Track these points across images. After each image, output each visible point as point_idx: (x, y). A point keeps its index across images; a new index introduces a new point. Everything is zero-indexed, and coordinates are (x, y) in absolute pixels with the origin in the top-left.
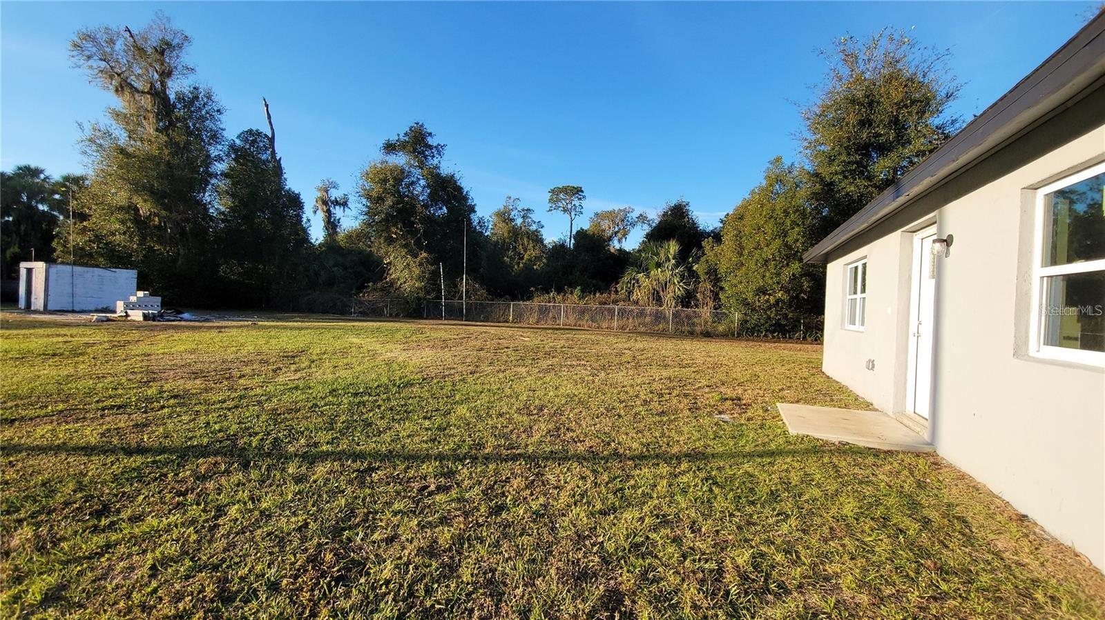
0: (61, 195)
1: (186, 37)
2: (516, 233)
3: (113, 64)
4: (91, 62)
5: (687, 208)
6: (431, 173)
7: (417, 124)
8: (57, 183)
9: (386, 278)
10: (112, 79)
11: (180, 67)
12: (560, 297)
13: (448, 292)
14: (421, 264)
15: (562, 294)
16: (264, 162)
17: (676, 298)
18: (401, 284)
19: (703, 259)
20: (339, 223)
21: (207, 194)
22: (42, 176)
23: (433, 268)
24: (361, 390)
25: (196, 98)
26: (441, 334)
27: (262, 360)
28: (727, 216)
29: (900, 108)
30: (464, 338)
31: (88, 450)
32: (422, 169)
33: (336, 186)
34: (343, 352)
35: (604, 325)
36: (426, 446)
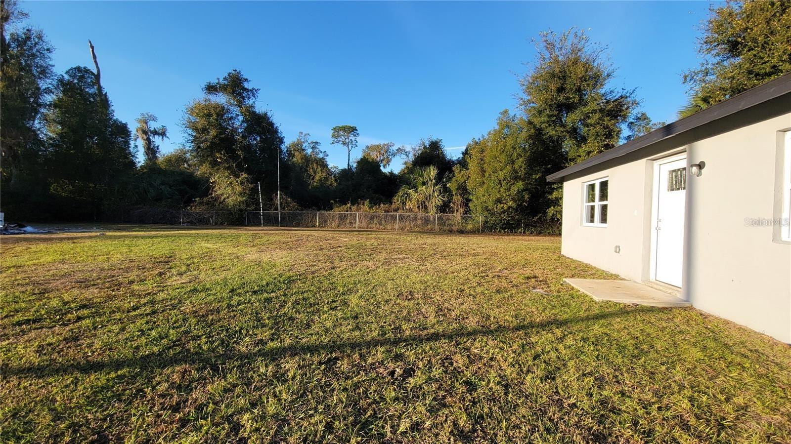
2: (307, 160)
5: (440, 143)
6: (248, 111)
7: (235, 71)
9: (212, 194)
11: (16, 12)
12: (354, 208)
13: (264, 204)
14: (242, 183)
15: (356, 205)
16: (93, 95)
17: (437, 207)
18: (224, 199)
19: (454, 179)
20: (158, 149)
21: (36, 122)
23: (252, 186)
24: (256, 288)
25: (28, 38)
26: (277, 238)
27: (138, 266)
28: (467, 150)
29: (582, 81)
30: (298, 240)
31: (37, 371)
32: (241, 107)
33: (154, 119)
34: (208, 256)
35: (389, 227)
36: (357, 334)
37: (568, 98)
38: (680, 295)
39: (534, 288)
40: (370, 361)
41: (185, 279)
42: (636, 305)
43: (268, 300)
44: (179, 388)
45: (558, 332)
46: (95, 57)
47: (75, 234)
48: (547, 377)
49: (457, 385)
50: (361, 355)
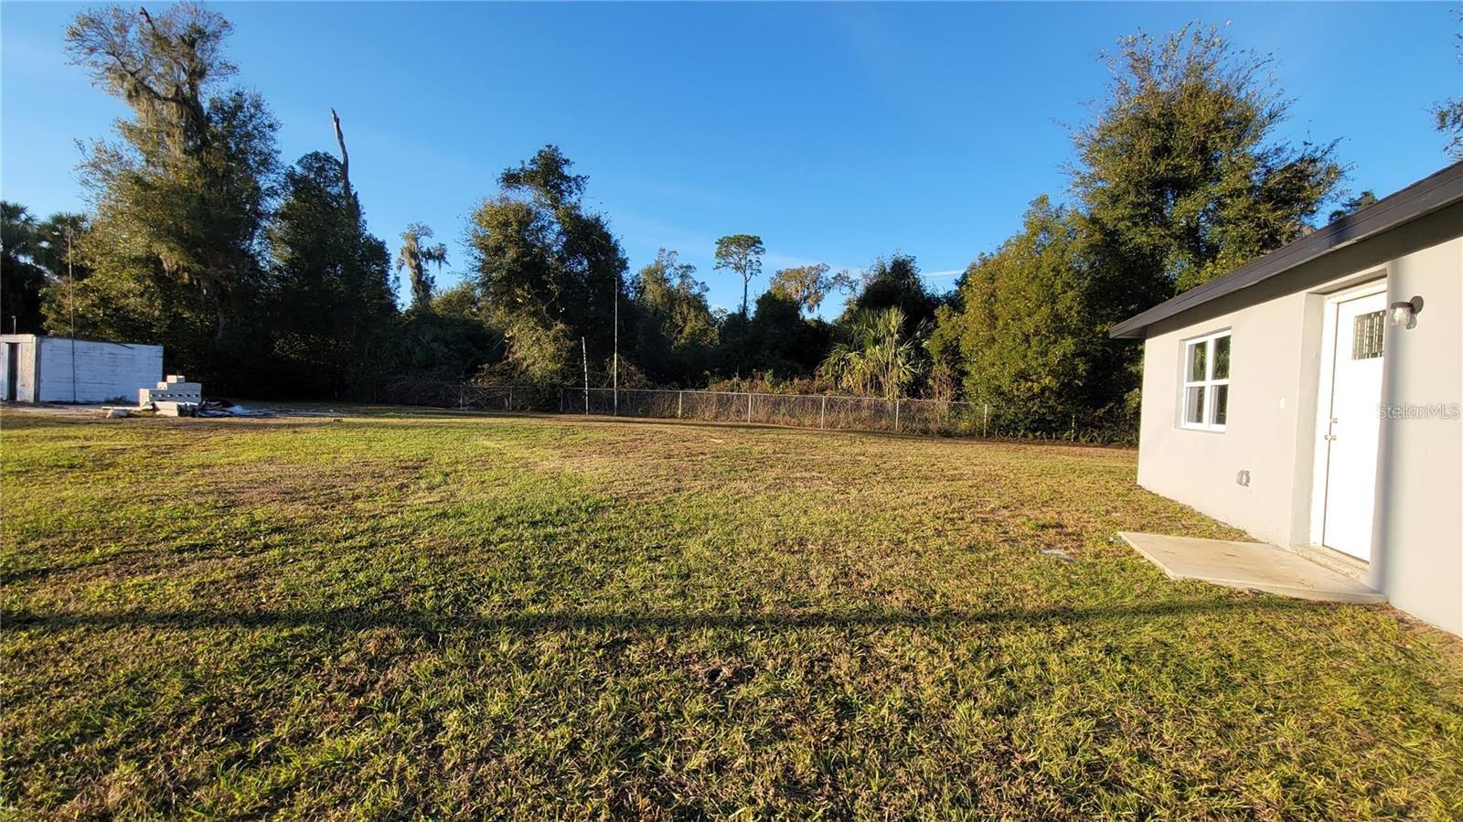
0: (51, 242)
1: (225, 22)
2: (672, 298)
3: (125, 59)
4: (93, 57)
5: (912, 264)
6: (568, 215)
7: (550, 147)
8: (43, 227)
9: (508, 357)
10: (123, 81)
11: (216, 63)
12: (745, 384)
13: (592, 376)
14: (556, 339)
15: (749, 379)
16: (337, 198)
17: (901, 385)
18: (528, 366)
19: (936, 333)
20: (433, 282)
21: (255, 241)
22: (23, 217)
23: (572, 344)
24: (538, 517)
25: (240, 107)
26: (602, 435)
27: (374, 472)
28: (965, 276)
29: (1210, 132)
30: (636, 440)
31: (183, 620)
32: (557, 209)
33: (428, 233)
34: (484, 461)
35: (807, 421)
36: (678, 603)
37: (1177, 168)
38: (1366, 580)
39: (1049, 546)
40: (682, 650)
41: (435, 496)
42: (1259, 593)
43: (550, 538)
44: (371, 663)
45: (1061, 632)
46: (340, 136)
47: (301, 419)
48: (1000, 710)
49: (820, 705)
50: (670, 640)
